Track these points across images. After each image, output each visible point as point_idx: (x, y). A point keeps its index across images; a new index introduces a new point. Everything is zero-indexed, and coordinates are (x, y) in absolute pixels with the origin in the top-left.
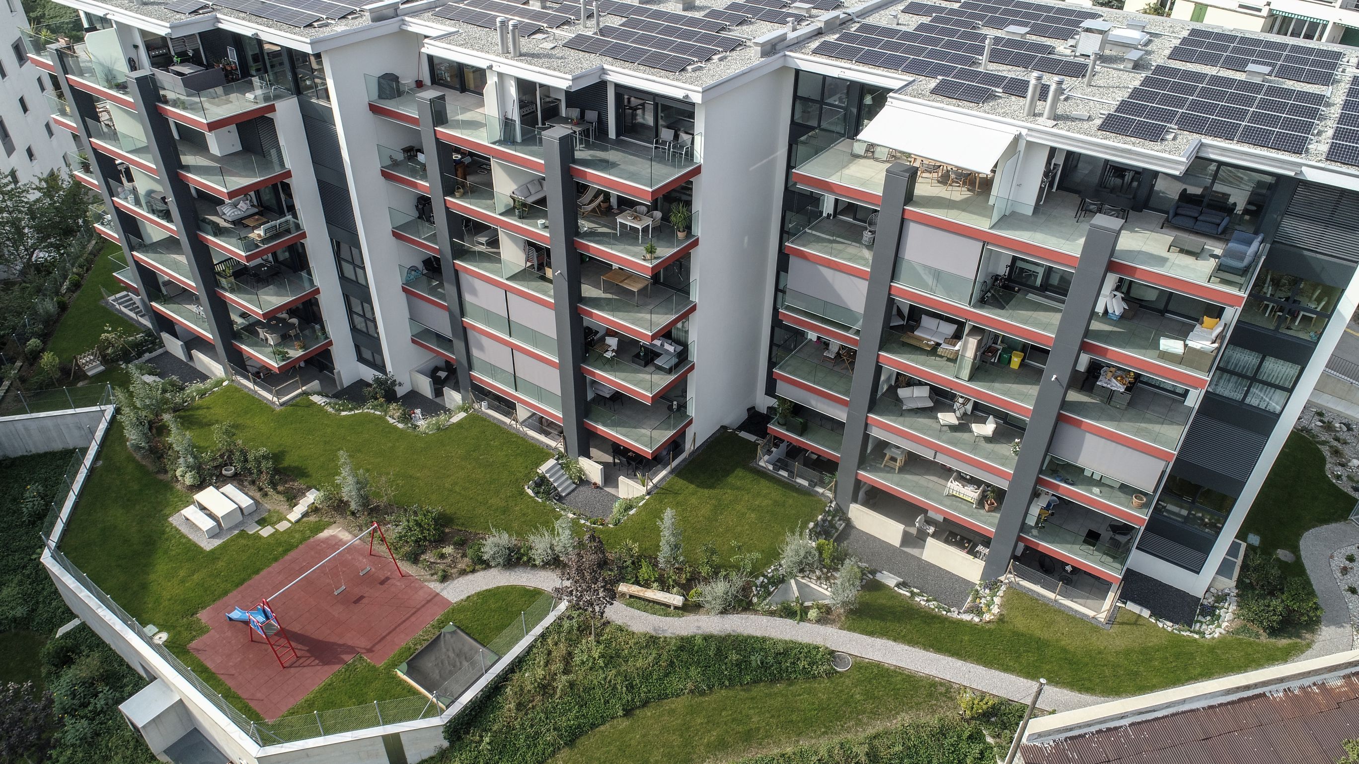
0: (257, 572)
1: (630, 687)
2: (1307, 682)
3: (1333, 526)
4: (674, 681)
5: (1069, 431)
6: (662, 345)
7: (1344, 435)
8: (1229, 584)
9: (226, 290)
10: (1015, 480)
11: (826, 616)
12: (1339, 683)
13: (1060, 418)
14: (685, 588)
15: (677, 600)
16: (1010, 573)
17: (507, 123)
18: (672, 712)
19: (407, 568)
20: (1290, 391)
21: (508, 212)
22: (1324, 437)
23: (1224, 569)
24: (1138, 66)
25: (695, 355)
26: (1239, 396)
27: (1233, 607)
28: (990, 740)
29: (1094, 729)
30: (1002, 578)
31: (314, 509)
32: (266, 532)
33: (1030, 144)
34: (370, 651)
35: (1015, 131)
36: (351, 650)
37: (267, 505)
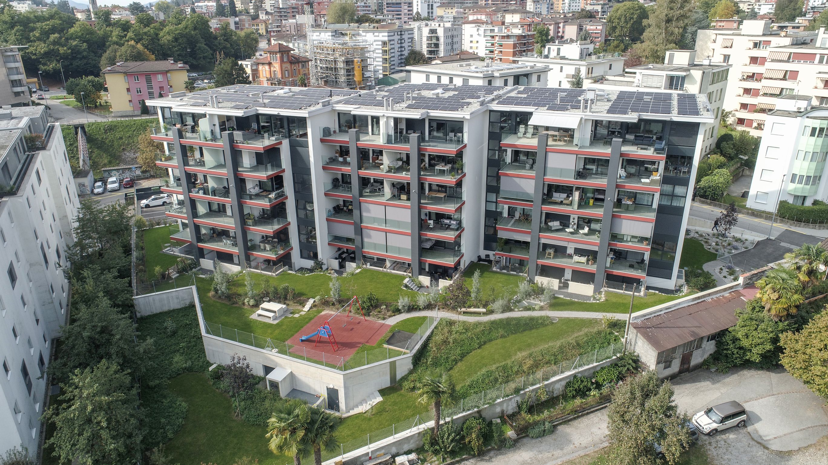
0: (302, 327)
1: (478, 339)
2: (718, 295)
3: (712, 262)
4: (494, 334)
5: (617, 220)
6: (450, 222)
7: (707, 237)
8: (682, 281)
9: (251, 226)
10: (600, 246)
11: (542, 308)
12: (728, 295)
13: (613, 216)
14: (485, 306)
15: (484, 310)
16: (605, 287)
17: (389, 136)
18: (497, 344)
19: (367, 318)
20: (686, 197)
21: (389, 171)
22: (701, 239)
23: (679, 277)
24: (609, 100)
25: (464, 224)
26: (669, 204)
27: (686, 287)
28: (616, 334)
29: (653, 315)
30: (602, 290)
31: (314, 306)
32: (297, 316)
33: (586, 120)
34: (367, 342)
35: (581, 116)
36: (360, 343)
37: (291, 308)
